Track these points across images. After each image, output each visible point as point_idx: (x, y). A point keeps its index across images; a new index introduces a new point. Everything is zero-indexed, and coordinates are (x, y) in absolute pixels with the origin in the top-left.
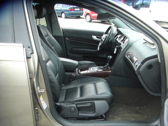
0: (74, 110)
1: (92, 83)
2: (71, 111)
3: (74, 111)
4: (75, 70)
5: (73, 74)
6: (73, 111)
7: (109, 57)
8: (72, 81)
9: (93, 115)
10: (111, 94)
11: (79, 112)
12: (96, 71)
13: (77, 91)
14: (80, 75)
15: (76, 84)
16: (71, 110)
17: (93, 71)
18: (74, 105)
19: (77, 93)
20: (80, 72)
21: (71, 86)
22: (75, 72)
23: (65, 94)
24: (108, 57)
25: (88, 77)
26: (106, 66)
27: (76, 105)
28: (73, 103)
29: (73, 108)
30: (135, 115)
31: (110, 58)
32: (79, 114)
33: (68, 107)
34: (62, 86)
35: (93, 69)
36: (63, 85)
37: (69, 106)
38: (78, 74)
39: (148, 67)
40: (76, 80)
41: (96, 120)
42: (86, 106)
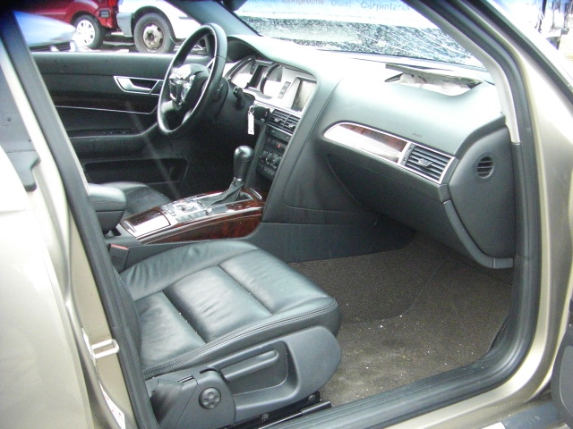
0: (215, 397)
1: (205, 268)
2: (206, 403)
3: (218, 400)
5: (117, 245)
6: (213, 403)
7: (242, 153)
9: (290, 394)
10: (325, 296)
11: (233, 398)
12: (205, 216)
16: (207, 400)
18: (212, 376)
24: (237, 151)
25: (179, 246)
26: (231, 189)
27: (218, 370)
28: (203, 368)
29: (209, 391)
30: (394, 355)
31: (245, 156)
32: (235, 407)
33: (188, 390)
37: (192, 384)
39: (480, 165)
40: (133, 268)
41: (303, 412)
42: (260, 367)
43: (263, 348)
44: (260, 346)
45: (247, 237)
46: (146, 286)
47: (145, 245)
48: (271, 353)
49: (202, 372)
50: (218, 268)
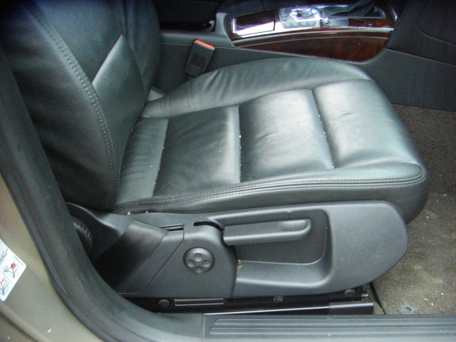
0: (205, 261)
1: (295, 89)
2: (191, 265)
3: (207, 266)
4: (212, 22)
5: (203, 42)
6: (201, 267)
8: (200, 74)
9: (314, 284)
11: (235, 264)
12: (318, 26)
13: (222, 129)
14: (237, 45)
15: (220, 93)
16: (193, 262)
17: (300, 25)
18: (209, 234)
19: (224, 144)
20: (238, 29)
21: (194, 103)
22: (214, 30)
23: (161, 147)
27: (220, 228)
28: (201, 218)
29: (199, 251)
32: (239, 280)
33: (171, 243)
34: (147, 104)
35: (299, 15)
36: (154, 95)
37: (176, 237)
38: (229, 40)
40: (215, 73)
41: (332, 307)
42: (277, 238)
43: (294, 213)
44: (289, 210)
45: (363, 63)
46: (223, 96)
47: (238, 48)
48: (301, 222)
49: (197, 224)
50: (310, 93)
